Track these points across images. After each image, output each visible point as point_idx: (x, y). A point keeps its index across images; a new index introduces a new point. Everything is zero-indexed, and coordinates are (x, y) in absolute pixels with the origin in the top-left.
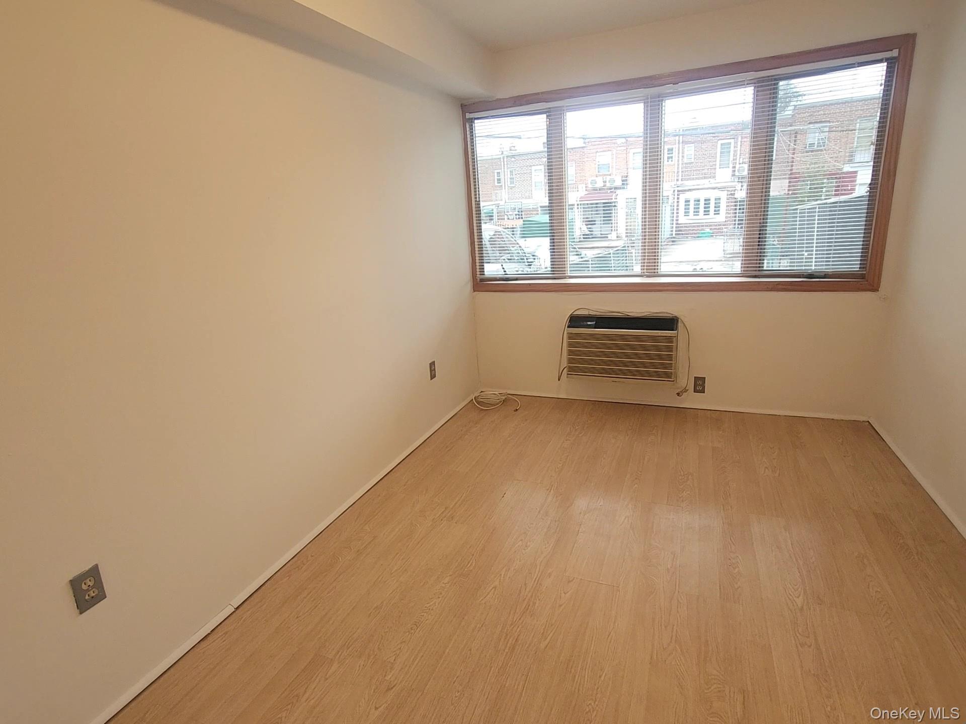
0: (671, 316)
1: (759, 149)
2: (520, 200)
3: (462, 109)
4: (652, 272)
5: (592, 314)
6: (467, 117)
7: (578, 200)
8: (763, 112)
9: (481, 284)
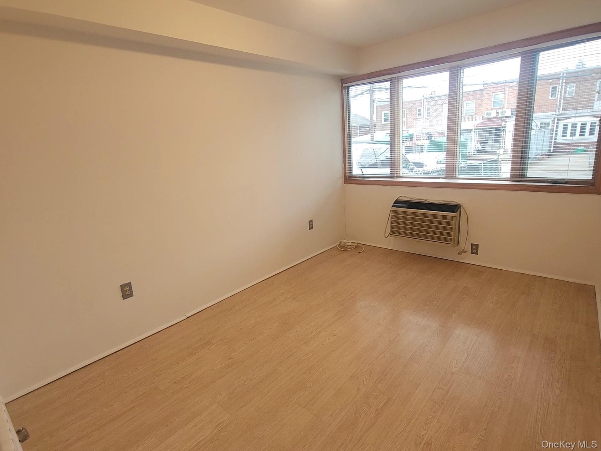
0: (455, 203)
1: (522, 98)
2: (432, 127)
3: (341, 82)
4: (451, 176)
5: (409, 200)
6: (344, 86)
7: (475, 126)
8: (525, 73)
9: (349, 179)
